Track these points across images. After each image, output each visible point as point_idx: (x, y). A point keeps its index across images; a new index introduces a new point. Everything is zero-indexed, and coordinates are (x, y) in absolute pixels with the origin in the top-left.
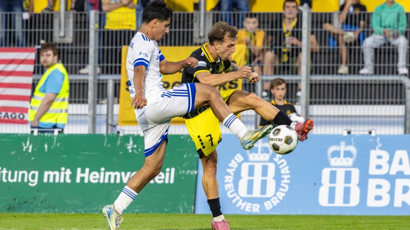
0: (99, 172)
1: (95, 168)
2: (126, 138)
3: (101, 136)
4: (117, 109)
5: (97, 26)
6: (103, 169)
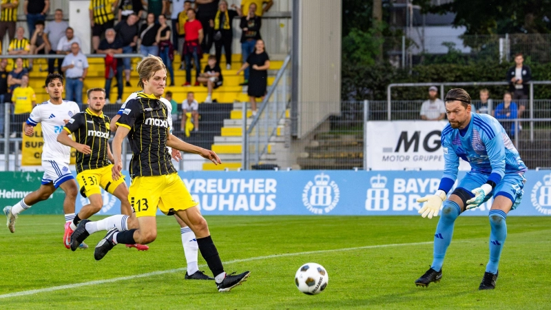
0: (11, 191)
1: (9, 190)
2: (26, 173)
3: (12, 173)
4: (20, 157)
5: (9, 112)
6: (13, 190)
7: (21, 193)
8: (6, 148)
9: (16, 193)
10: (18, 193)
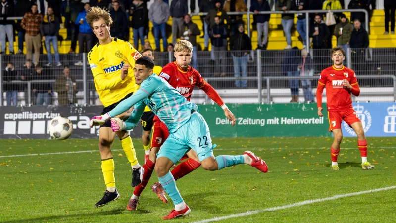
0: (291, 119)
1: (289, 118)
6: (292, 118)
7: (299, 120)
8: (259, 85)
9: (295, 120)
10: (297, 120)
